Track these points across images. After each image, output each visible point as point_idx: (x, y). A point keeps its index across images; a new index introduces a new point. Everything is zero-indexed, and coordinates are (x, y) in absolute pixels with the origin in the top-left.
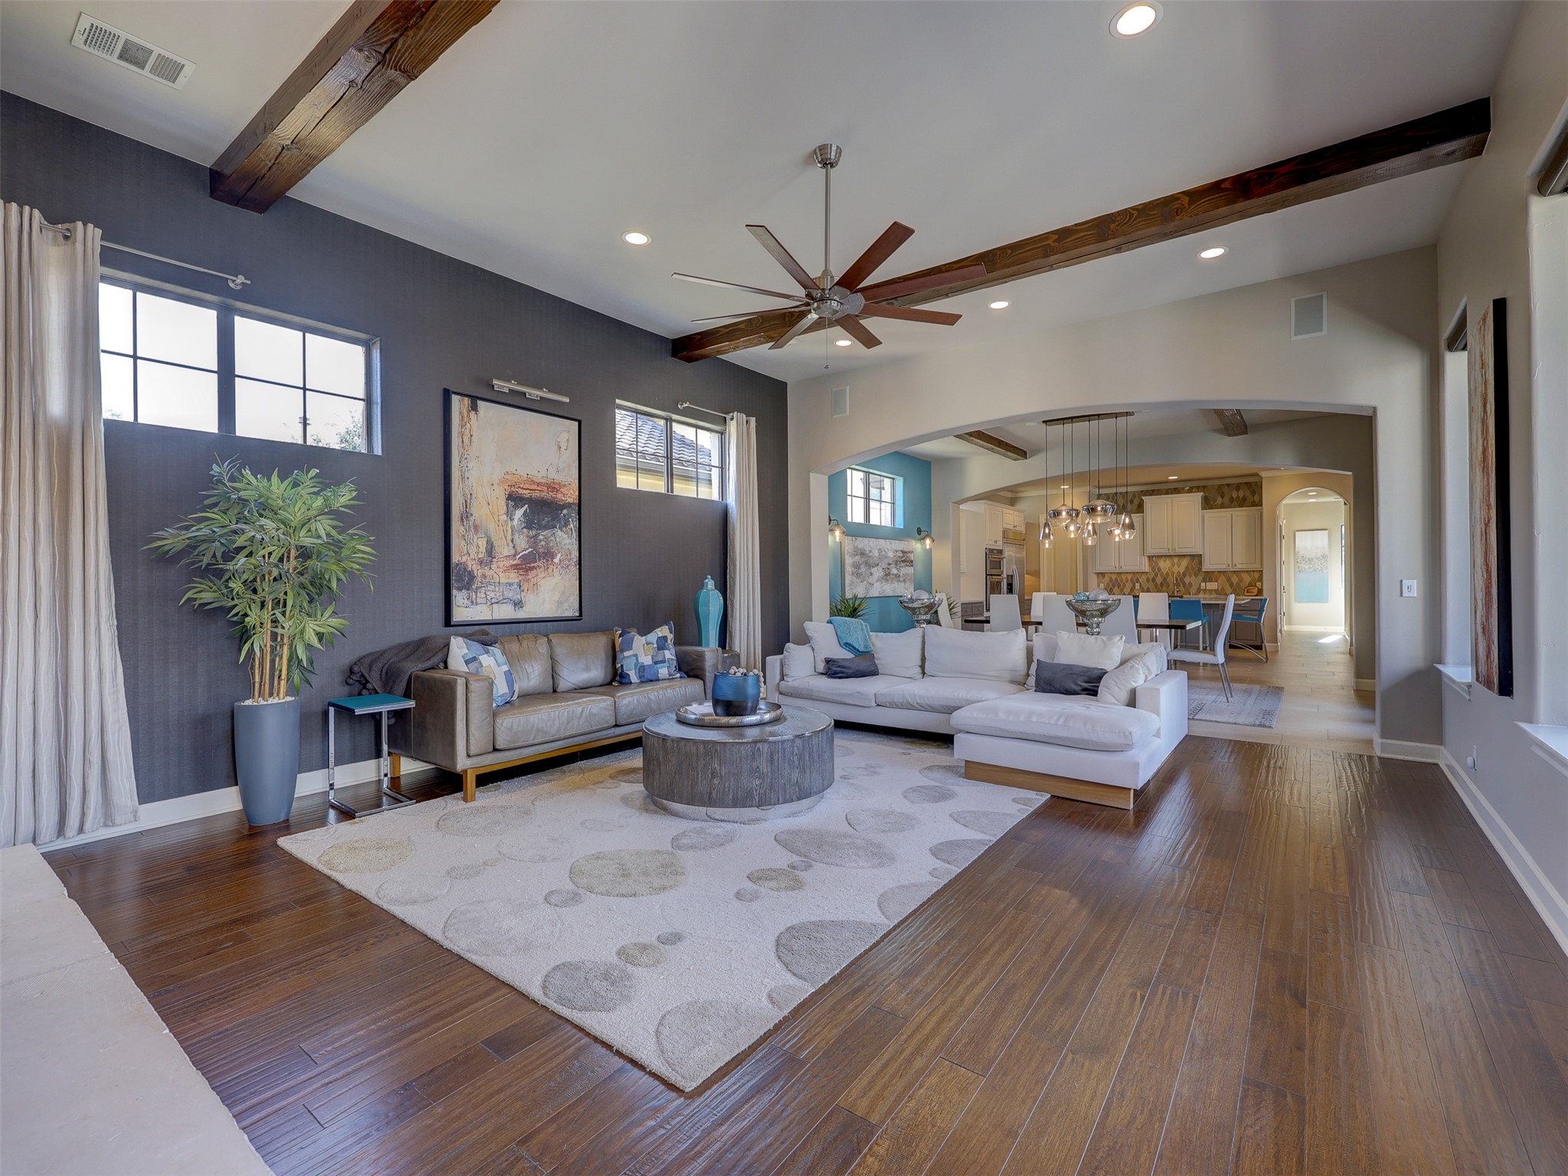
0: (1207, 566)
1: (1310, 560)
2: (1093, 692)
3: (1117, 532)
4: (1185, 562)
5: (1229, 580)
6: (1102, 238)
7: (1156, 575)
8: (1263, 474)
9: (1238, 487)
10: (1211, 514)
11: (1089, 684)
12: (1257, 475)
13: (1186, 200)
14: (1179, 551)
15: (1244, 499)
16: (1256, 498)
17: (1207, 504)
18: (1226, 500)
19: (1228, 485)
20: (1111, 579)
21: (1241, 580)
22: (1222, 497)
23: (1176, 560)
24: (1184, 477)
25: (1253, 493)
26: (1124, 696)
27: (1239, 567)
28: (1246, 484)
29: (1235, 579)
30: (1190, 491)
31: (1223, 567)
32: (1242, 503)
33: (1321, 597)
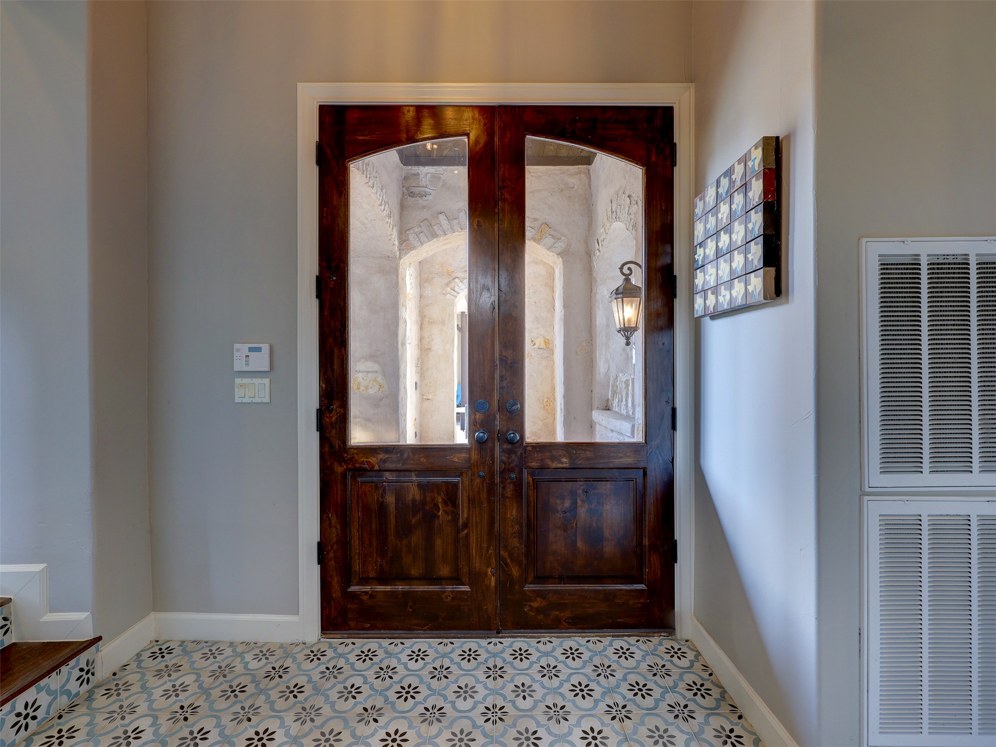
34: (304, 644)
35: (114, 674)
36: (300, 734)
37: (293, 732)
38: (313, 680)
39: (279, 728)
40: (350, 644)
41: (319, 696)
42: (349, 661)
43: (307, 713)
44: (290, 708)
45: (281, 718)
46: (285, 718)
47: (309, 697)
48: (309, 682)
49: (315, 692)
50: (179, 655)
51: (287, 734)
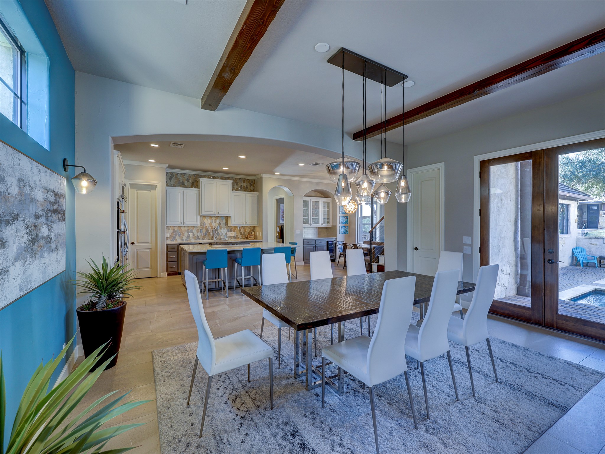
0: (231, 223)
4: (219, 220)
5: (241, 231)
7: (202, 228)
9: (244, 180)
10: (236, 193)
12: (259, 175)
14: (219, 214)
15: (247, 188)
16: (252, 188)
17: (234, 187)
18: (239, 187)
19: (240, 179)
20: (174, 231)
21: (245, 231)
22: (237, 185)
23: (214, 219)
25: (251, 185)
27: (248, 223)
28: (248, 179)
29: (243, 231)
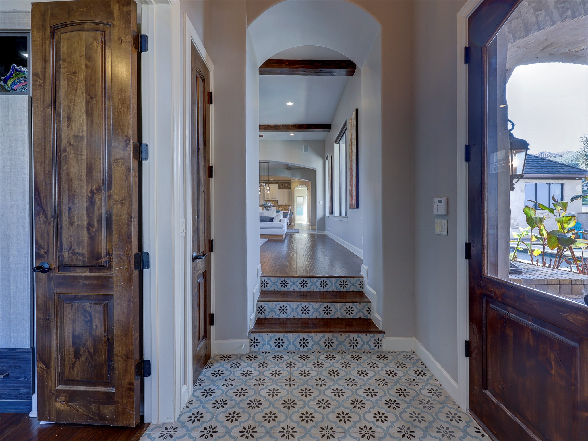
0: (279, 204)
1: (300, 204)
2: (273, 221)
3: (266, 191)
4: (274, 203)
5: (284, 207)
6: (276, 129)
8: (292, 180)
9: (286, 183)
10: (280, 190)
11: (272, 220)
12: (290, 180)
13: (290, 126)
14: (273, 199)
15: (287, 186)
16: (290, 186)
17: (279, 187)
18: (283, 186)
19: (284, 183)
21: (286, 208)
24: (274, 179)
25: (289, 185)
26: (279, 221)
27: (286, 204)
28: (288, 183)
29: (285, 207)
30: (275, 183)
31: (283, 204)
32: (287, 187)
33: (302, 214)
34: (459, 407)
35: (389, 352)
36: (391, 434)
37: (391, 430)
38: (433, 424)
39: (391, 422)
40: (481, 434)
41: (422, 433)
42: (463, 439)
43: (407, 431)
44: (405, 421)
45: (397, 419)
46: (398, 422)
47: (419, 427)
48: (430, 423)
49: (424, 429)
50: (411, 363)
51: (388, 427)
